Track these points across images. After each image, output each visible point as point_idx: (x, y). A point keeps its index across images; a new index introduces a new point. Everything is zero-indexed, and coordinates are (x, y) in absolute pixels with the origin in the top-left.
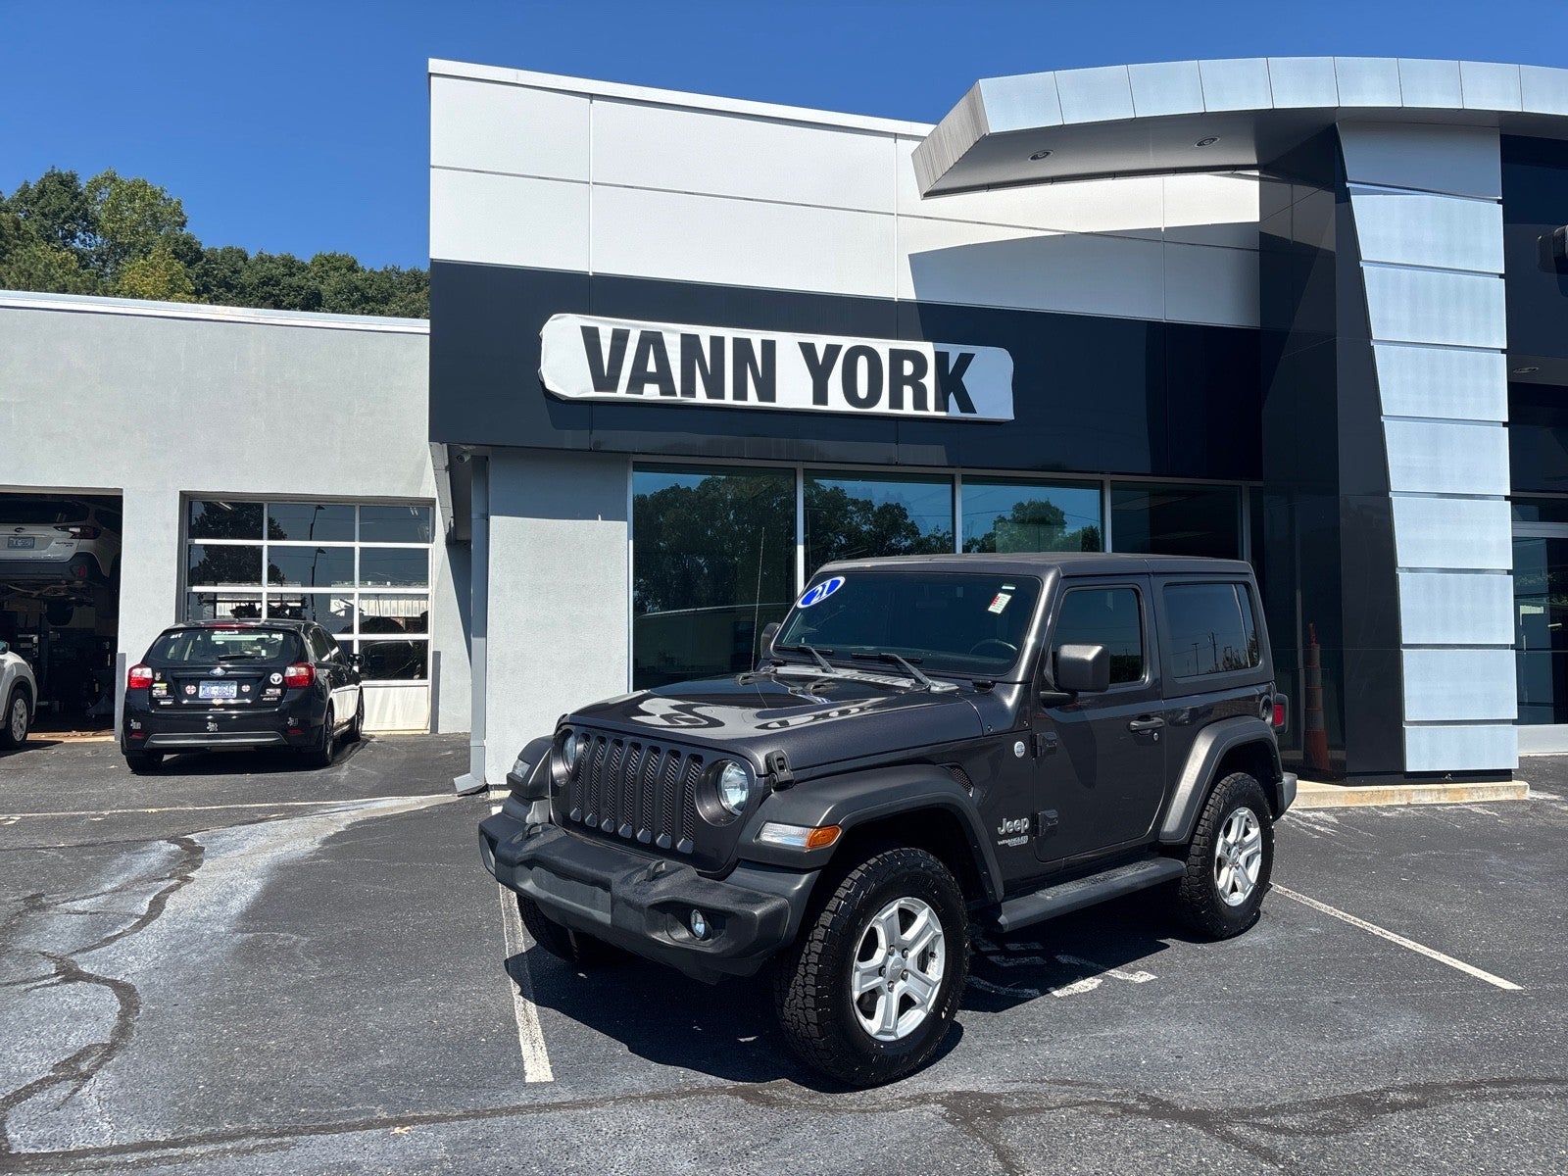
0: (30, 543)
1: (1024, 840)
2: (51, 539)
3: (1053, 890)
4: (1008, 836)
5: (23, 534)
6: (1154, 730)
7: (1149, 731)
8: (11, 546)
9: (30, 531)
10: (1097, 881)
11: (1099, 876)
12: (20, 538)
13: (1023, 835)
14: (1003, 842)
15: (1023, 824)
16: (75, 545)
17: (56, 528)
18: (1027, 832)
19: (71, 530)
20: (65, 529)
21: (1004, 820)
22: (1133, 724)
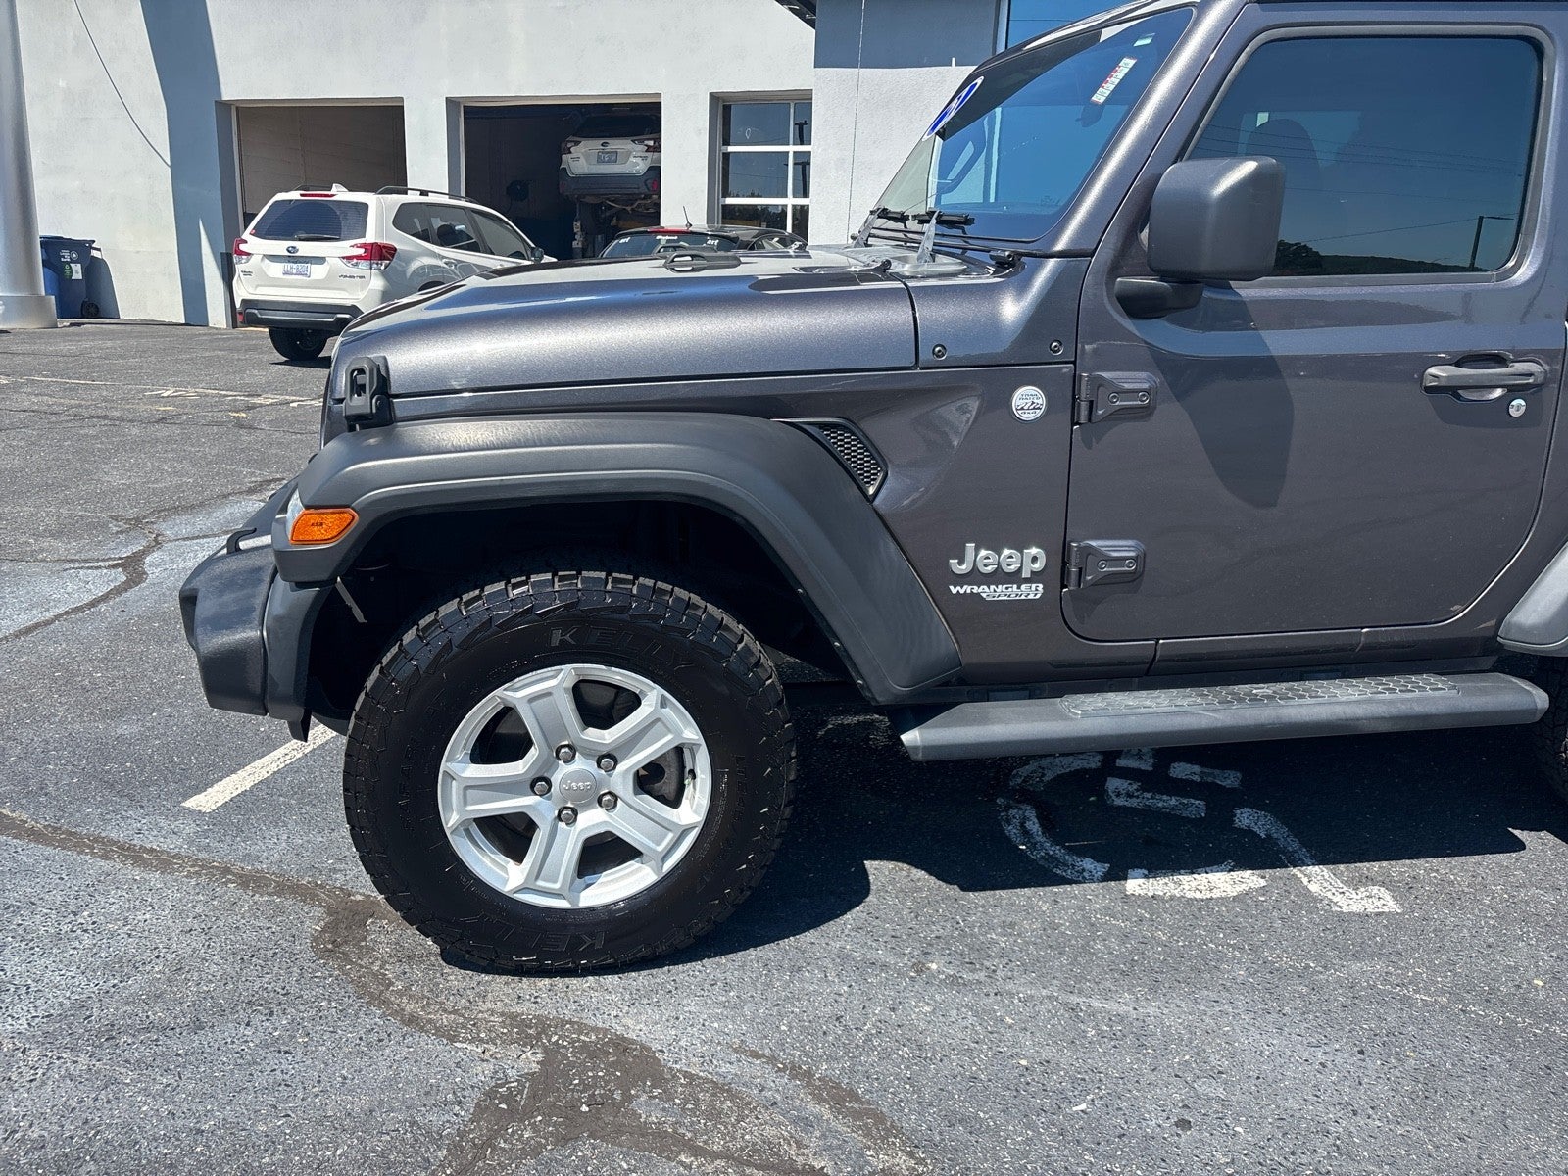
0: (613, 157)
1: (1033, 591)
2: (629, 154)
3: (1094, 702)
4: (975, 576)
5: (608, 148)
6: (1513, 391)
7: (1498, 393)
8: (600, 161)
9: (615, 144)
10: (1255, 699)
11: (1262, 689)
12: (608, 152)
13: (1027, 581)
14: (967, 589)
15: (1034, 558)
16: (649, 159)
17: (633, 141)
18: (1035, 577)
19: (646, 142)
20: (641, 142)
21: (971, 546)
22: (1432, 371)
